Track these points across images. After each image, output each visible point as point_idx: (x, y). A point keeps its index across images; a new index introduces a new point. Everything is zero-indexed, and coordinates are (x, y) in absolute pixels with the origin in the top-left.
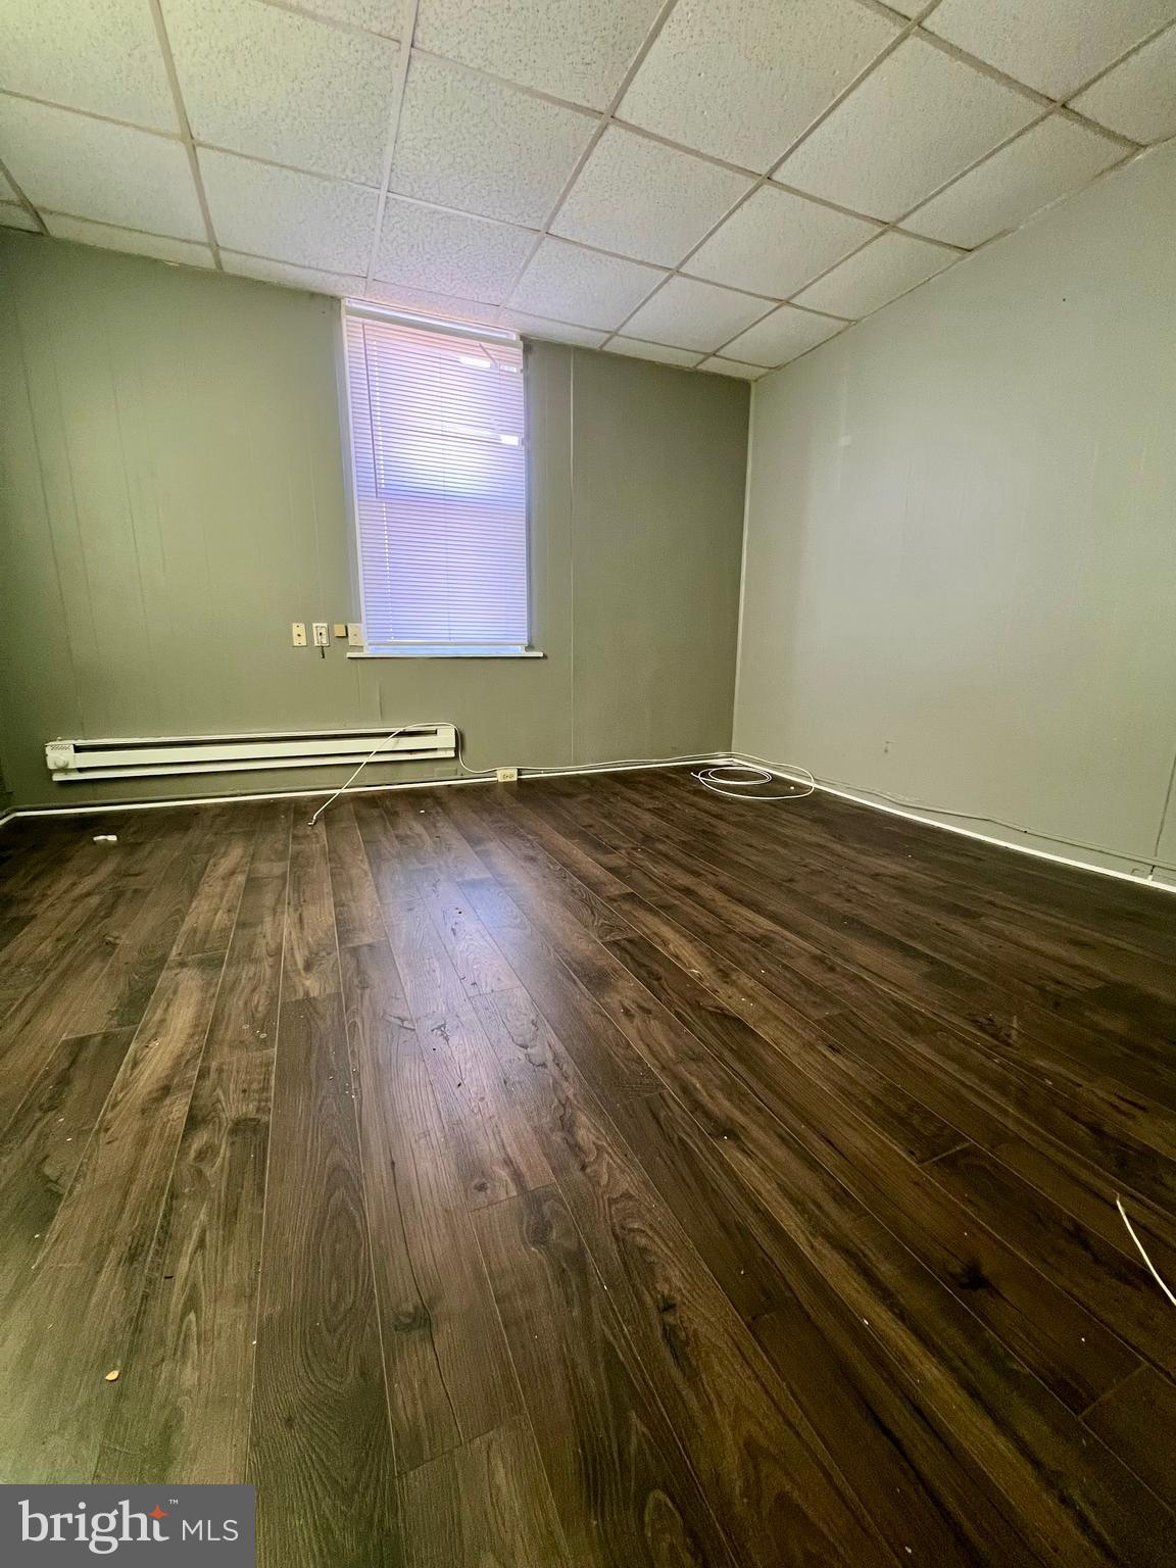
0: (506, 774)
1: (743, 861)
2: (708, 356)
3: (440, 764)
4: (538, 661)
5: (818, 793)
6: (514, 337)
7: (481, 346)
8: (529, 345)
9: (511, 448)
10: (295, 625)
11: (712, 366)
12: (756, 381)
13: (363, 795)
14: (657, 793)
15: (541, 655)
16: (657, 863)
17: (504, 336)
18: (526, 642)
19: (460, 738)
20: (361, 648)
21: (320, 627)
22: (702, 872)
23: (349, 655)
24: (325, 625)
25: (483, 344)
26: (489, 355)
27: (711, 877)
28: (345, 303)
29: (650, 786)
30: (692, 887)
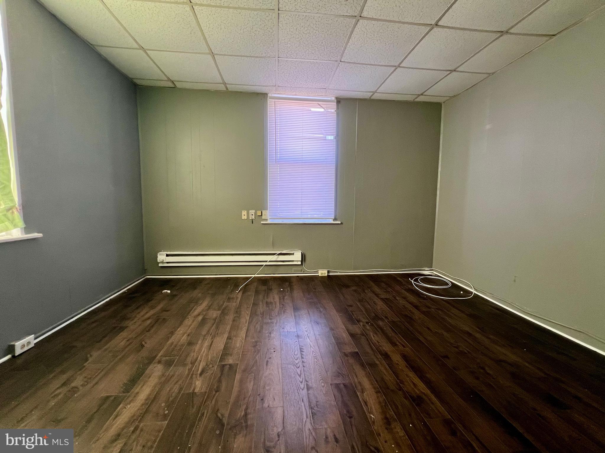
0: (322, 273)
1: (421, 338)
2: (419, 95)
3: (295, 266)
4: (338, 225)
5: (476, 296)
6: (333, 98)
7: (318, 104)
8: (339, 101)
9: (331, 140)
10: (243, 211)
11: (421, 99)
12: (444, 102)
13: (263, 278)
14: (390, 289)
15: (340, 223)
16: (376, 334)
17: (330, 99)
18: (333, 217)
19: (303, 258)
20: (266, 220)
21: (252, 212)
22: (398, 343)
23: (262, 222)
24: (254, 211)
25: (319, 103)
26: (321, 107)
27: (401, 347)
28: (270, 95)
29: (387, 284)
30: (389, 353)
